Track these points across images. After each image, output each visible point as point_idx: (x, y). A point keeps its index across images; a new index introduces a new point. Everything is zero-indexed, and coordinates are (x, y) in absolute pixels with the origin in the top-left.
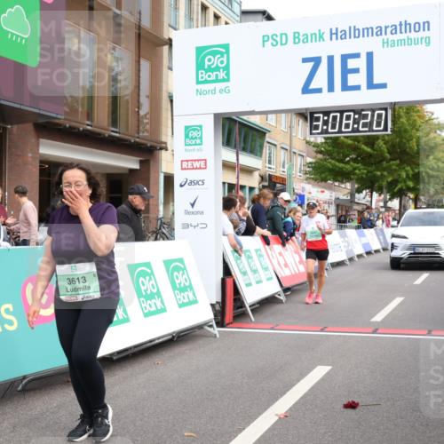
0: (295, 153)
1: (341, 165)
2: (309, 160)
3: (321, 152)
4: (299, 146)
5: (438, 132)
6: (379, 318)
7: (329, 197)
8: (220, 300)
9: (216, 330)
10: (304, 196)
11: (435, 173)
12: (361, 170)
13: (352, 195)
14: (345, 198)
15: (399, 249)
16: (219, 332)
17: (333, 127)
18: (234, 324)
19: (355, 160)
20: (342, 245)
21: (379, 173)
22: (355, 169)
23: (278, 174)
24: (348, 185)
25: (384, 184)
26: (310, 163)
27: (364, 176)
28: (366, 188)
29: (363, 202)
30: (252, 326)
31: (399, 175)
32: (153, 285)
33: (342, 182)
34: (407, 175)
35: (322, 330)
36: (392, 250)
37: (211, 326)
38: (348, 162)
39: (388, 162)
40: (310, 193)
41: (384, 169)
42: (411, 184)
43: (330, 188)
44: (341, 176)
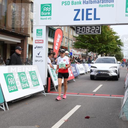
0: (70, 39)
1: (84, 44)
2: (74, 42)
3: (78, 40)
4: (71, 37)
5: (113, 34)
6: (95, 91)
7: (79, 54)
8: (46, 84)
9: (45, 94)
10: (72, 53)
11: (112, 47)
12: (90, 46)
13: (87, 53)
14: (84, 54)
15: (93, 72)
16: (46, 94)
17: (83, 31)
18: (51, 92)
19: (88, 42)
20: (84, 68)
21: (95, 47)
22: (88, 45)
23: (64, 46)
24: (86, 50)
25: (97, 50)
26: (74, 43)
27: (91, 47)
28: (91, 51)
29: (90, 55)
30: (56, 92)
31: (101, 47)
32: (25, 79)
33: (84, 49)
34: (104, 47)
35: (78, 94)
36: (91, 72)
37: (43, 92)
38: (86, 43)
39: (98, 43)
40: (74, 52)
41: (97, 45)
42: (105, 50)
43: (80, 51)
44: (84, 47)
